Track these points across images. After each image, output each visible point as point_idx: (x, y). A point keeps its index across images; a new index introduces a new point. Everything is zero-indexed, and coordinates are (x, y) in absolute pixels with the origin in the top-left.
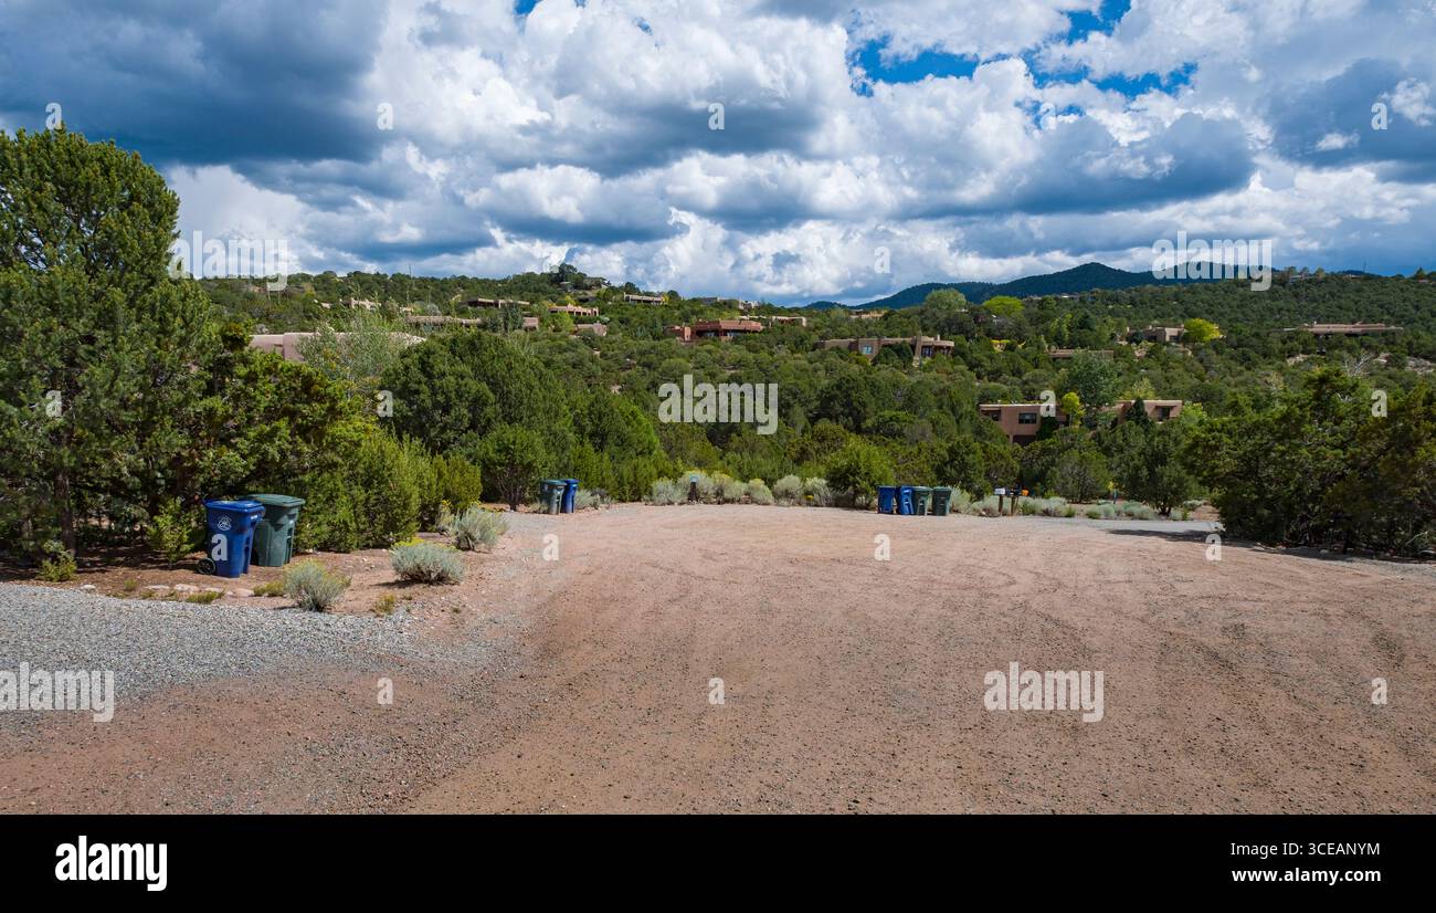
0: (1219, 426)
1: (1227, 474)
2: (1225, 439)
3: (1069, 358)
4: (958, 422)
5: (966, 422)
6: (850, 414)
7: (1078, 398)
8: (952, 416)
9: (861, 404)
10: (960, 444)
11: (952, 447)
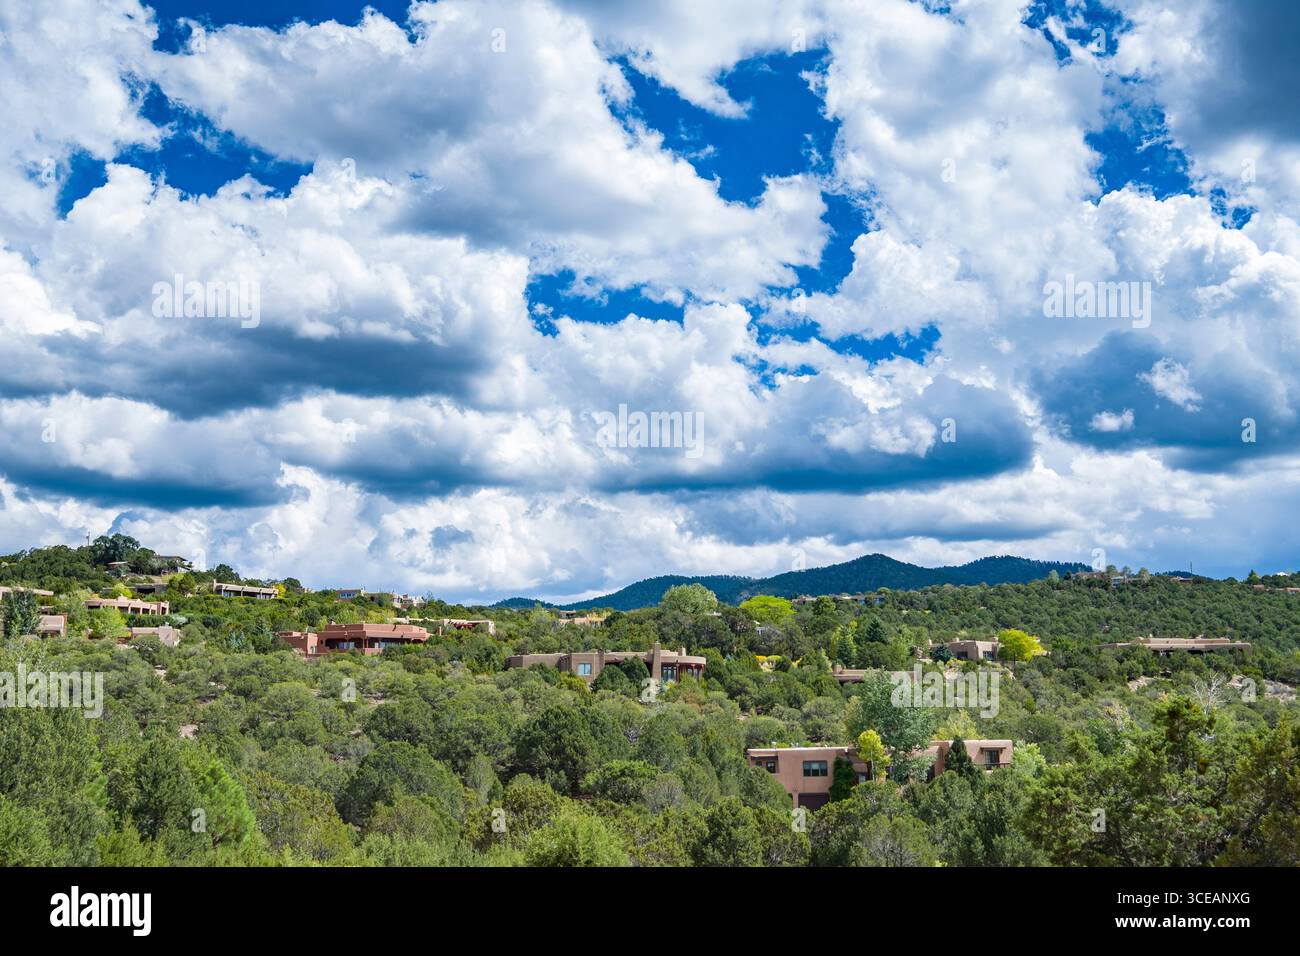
0: (1062, 778)
1: (1084, 846)
2: (1073, 797)
3: (861, 682)
4: (719, 775)
5: (730, 776)
6: (562, 766)
7: (878, 738)
8: (710, 767)
9: (577, 751)
10: (724, 810)
11: (713, 815)
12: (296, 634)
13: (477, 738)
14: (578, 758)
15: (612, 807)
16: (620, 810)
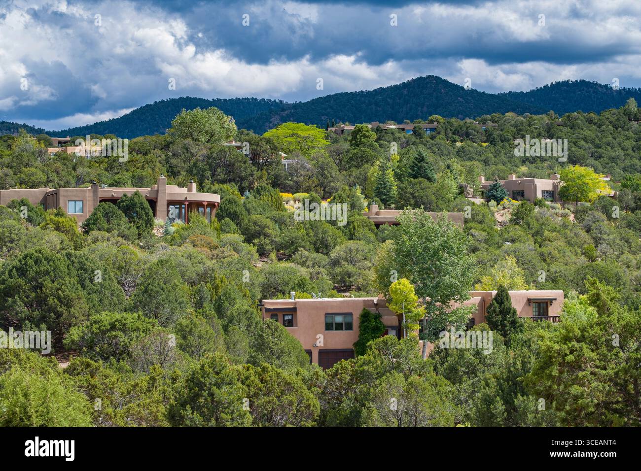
0: (578, 333)
1: (597, 405)
2: (588, 353)
3: (397, 224)
4: (226, 328)
5: (239, 332)
6: (43, 319)
7: (412, 287)
8: (216, 320)
9: (61, 302)
10: (207, 368)
11: (194, 374)
14: (62, 309)
15: (88, 365)
16: (97, 369)
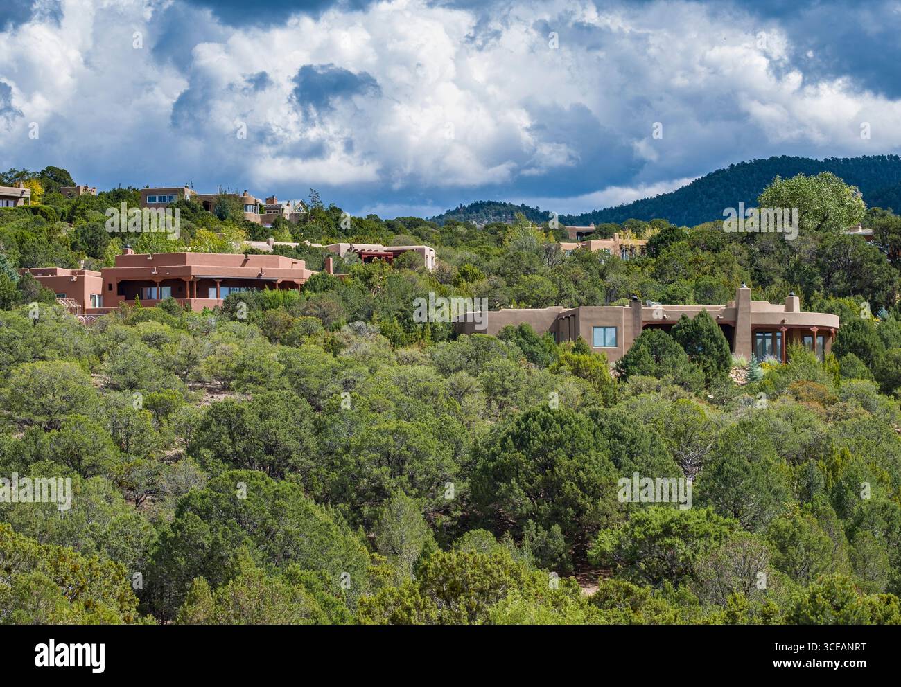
8: (834, 520)
9: (583, 489)
10: (820, 600)
12: (63, 272)
13: (397, 464)
14: (586, 502)
15: (628, 592)
